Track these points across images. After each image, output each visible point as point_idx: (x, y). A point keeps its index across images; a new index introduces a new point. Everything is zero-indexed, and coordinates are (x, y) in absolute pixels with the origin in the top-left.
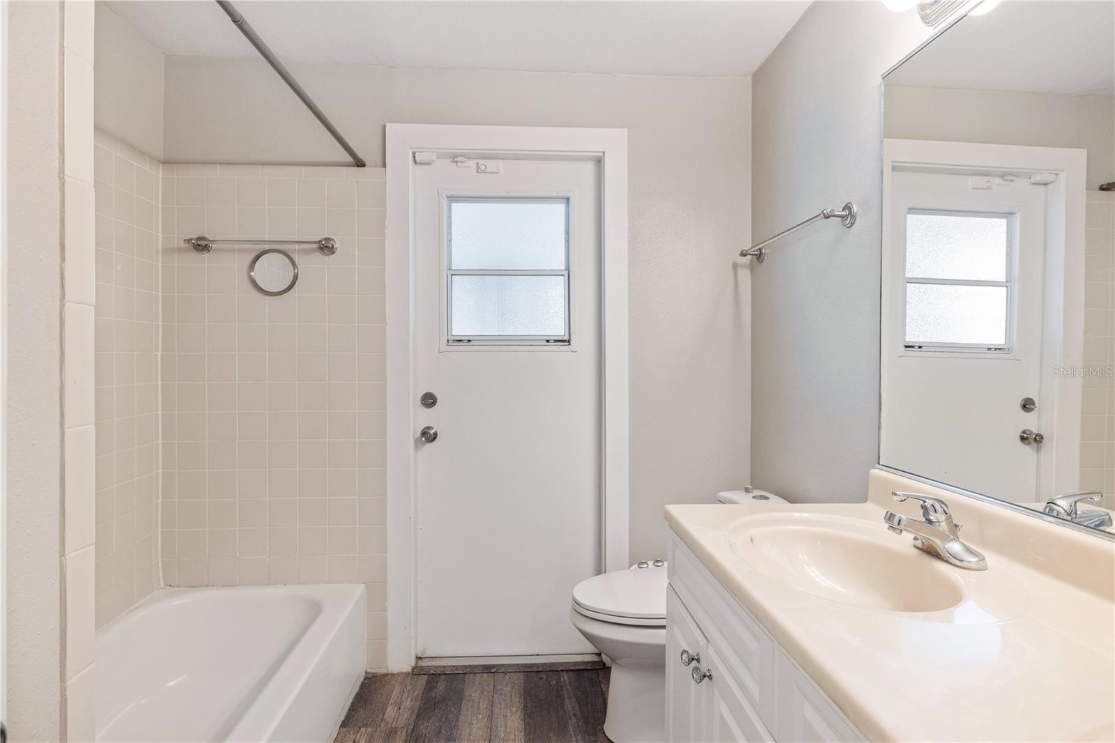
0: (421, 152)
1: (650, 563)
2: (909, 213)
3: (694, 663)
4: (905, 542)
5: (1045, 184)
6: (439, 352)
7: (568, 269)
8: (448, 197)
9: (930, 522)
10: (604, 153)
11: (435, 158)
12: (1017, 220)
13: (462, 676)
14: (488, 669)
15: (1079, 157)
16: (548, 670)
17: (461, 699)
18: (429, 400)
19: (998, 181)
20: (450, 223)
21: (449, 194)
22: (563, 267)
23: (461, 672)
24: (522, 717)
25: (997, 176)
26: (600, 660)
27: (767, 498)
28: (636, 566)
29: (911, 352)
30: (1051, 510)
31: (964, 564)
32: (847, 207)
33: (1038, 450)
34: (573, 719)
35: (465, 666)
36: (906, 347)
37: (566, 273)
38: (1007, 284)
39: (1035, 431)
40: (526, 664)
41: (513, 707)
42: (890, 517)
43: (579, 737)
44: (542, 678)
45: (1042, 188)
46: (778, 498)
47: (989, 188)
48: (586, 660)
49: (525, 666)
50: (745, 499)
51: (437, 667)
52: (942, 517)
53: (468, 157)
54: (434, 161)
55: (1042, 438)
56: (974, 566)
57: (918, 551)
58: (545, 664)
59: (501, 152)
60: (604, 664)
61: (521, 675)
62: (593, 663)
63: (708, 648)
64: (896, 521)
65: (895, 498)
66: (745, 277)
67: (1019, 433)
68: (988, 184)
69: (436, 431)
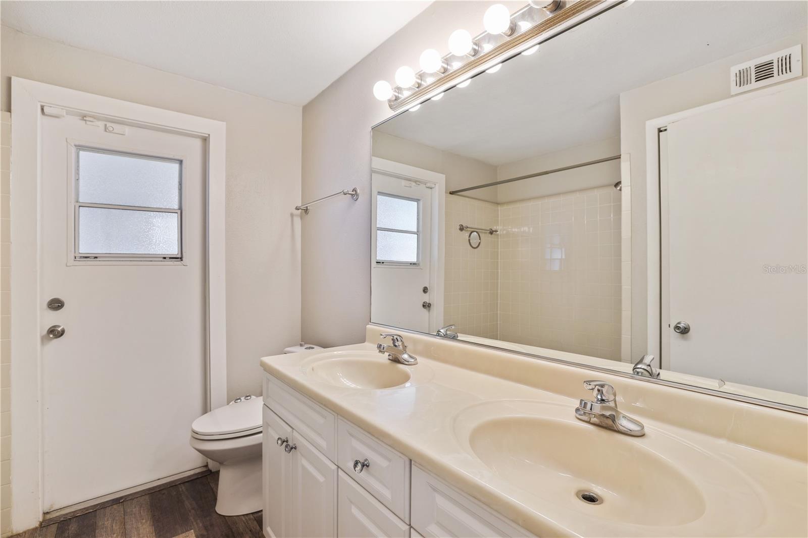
0: (51, 107)
1: (243, 399)
2: (378, 195)
3: (285, 444)
4: (384, 358)
5: (431, 188)
6: (67, 266)
7: (181, 208)
8: (76, 146)
9: (396, 346)
10: (209, 135)
11: (65, 114)
12: (421, 203)
13: (93, 513)
14: (117, 501)
15: (442, 177)
16: (169, 486)
17: (94, 530)
18: (56, 305)
19: (414, 184)
20: (78, 166)
21: (77, 143)
22: (176, 207)
23: (92, 511)
24: (152, 523)
25: (414, 182)
26: (207, 469)
27: (313, 348)
28: (233, 402)
29: (379, 265)
30: (439, 334)
31: (410, 363)
32: (355, 190)
33: (429, 311)
34: (193, 511)
35: (95, 505)
36: (377, 263)
37: (179, 212)
38: (417, 233)
39: (428, 302)
40: (150, 488)
41: (143, 519)
42: (380, 346)
43: (199, 521)
44: (164, 494)
45: (430, 189)
46: (319, 347)
47: (410, 187)
48: (197, 472)
49: (150, 489)
50: (300, 351)
51: (67, 514)
52: (400, 343)
53: (98, 119)
54: (64, 116)
55: (431, 305)
56: (413, 363)
57: (390, 361)
58: (165, 484)
59: (126, 120)
60: (211, 471)
61: (147, 497)
62: (202, 473)
63: (293, 432)
64: (382, 348)
65: (382, 337)
66: (298, 222)
67: (422, 303)
68: (410, 185)
69: (63, 328)
